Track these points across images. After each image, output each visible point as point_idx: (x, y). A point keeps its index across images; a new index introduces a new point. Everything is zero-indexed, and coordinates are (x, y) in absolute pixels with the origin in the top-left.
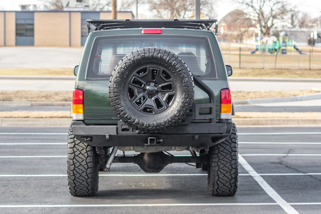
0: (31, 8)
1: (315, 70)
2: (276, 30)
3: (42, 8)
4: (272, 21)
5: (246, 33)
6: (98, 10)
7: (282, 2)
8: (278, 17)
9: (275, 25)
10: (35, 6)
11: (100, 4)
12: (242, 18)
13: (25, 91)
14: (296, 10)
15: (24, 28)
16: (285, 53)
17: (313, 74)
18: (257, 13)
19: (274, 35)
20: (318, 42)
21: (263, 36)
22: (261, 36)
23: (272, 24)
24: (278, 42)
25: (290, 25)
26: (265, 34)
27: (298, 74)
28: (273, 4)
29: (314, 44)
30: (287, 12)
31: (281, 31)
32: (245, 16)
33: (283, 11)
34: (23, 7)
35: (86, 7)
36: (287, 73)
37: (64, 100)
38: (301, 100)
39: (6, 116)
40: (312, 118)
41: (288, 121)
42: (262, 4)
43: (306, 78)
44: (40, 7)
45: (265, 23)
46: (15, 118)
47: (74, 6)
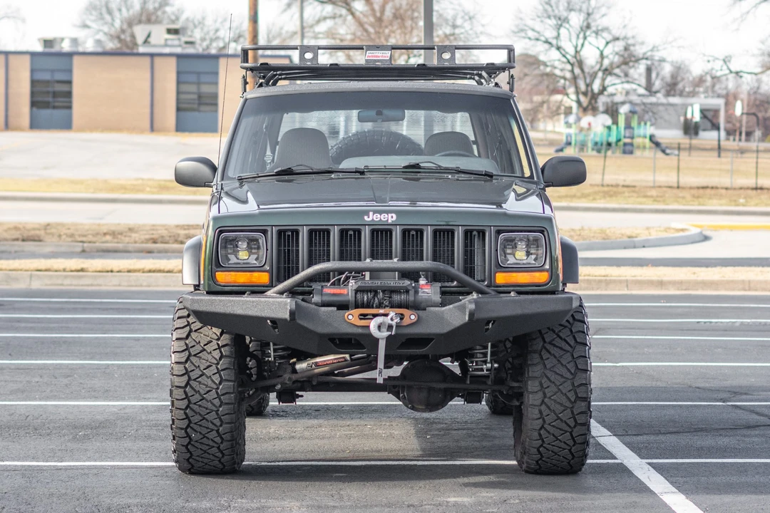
0: (66, 47)
1: (691, 188)
2: (612, 102)
3: (90, 46)
4: (603, 80)
5: (545, 106)
6: (213, 51)
7: (625, 38)
8: (617, 71)
9: (610, 90)
10: (75, 41)
11: (217, 38)
12: (537, 72)
13: (62, 225)
14: (657, 56)
15: (50, 89)
16: (631, 153)
17: (683, 198)
18: (569, 62)
19: (606, 112)
20: (704, 130)
21: (581, 114)
22: (577, 114)
23: (601, 88)
24: (614, 127)
25: (642, 91)
26: (585, 110)
27: (652, 197)
28: (604, 42)
29: (696, 133)
30: (637, 60)
31: (623, 103)
32: (542, 67)
33: (628, 59)
34: (48, 43)
35: (188, 45)
36: (627, 194)
37: (151, 241)
38: (644, 247)
39: (40, 268)
40: (655, 278)
41: (608, 282)
42: (581, 41)
43: (667, 204)
44: (85, 42)
45: (587, 86)
46: (56, 271)
47: (162, 42)
